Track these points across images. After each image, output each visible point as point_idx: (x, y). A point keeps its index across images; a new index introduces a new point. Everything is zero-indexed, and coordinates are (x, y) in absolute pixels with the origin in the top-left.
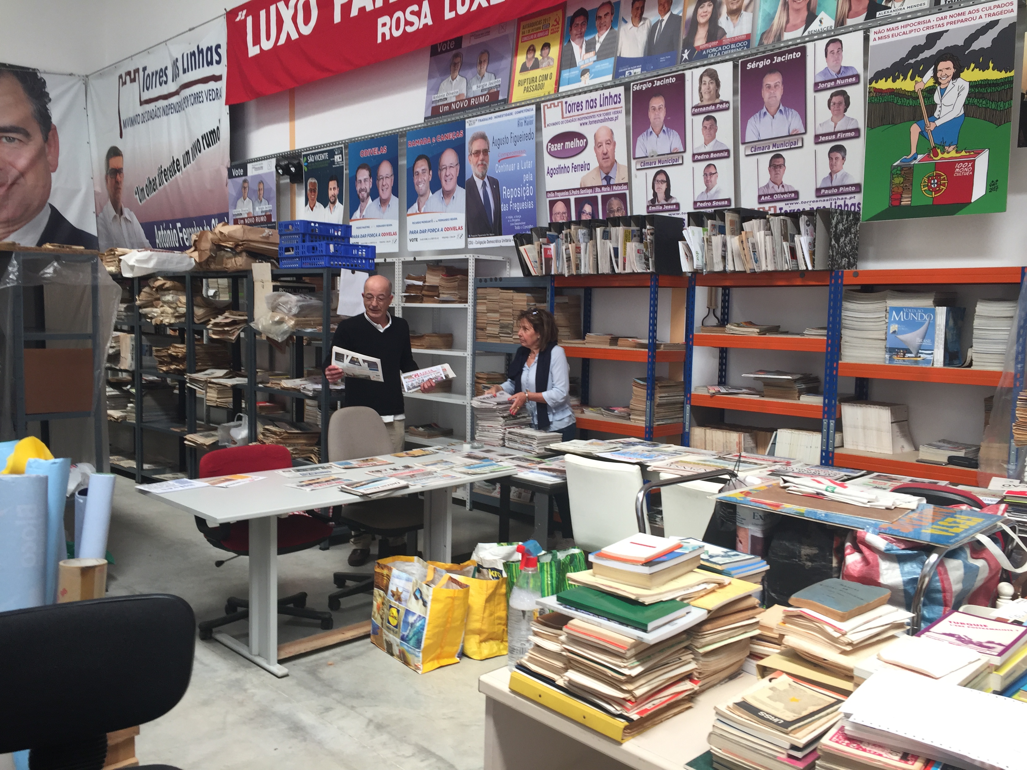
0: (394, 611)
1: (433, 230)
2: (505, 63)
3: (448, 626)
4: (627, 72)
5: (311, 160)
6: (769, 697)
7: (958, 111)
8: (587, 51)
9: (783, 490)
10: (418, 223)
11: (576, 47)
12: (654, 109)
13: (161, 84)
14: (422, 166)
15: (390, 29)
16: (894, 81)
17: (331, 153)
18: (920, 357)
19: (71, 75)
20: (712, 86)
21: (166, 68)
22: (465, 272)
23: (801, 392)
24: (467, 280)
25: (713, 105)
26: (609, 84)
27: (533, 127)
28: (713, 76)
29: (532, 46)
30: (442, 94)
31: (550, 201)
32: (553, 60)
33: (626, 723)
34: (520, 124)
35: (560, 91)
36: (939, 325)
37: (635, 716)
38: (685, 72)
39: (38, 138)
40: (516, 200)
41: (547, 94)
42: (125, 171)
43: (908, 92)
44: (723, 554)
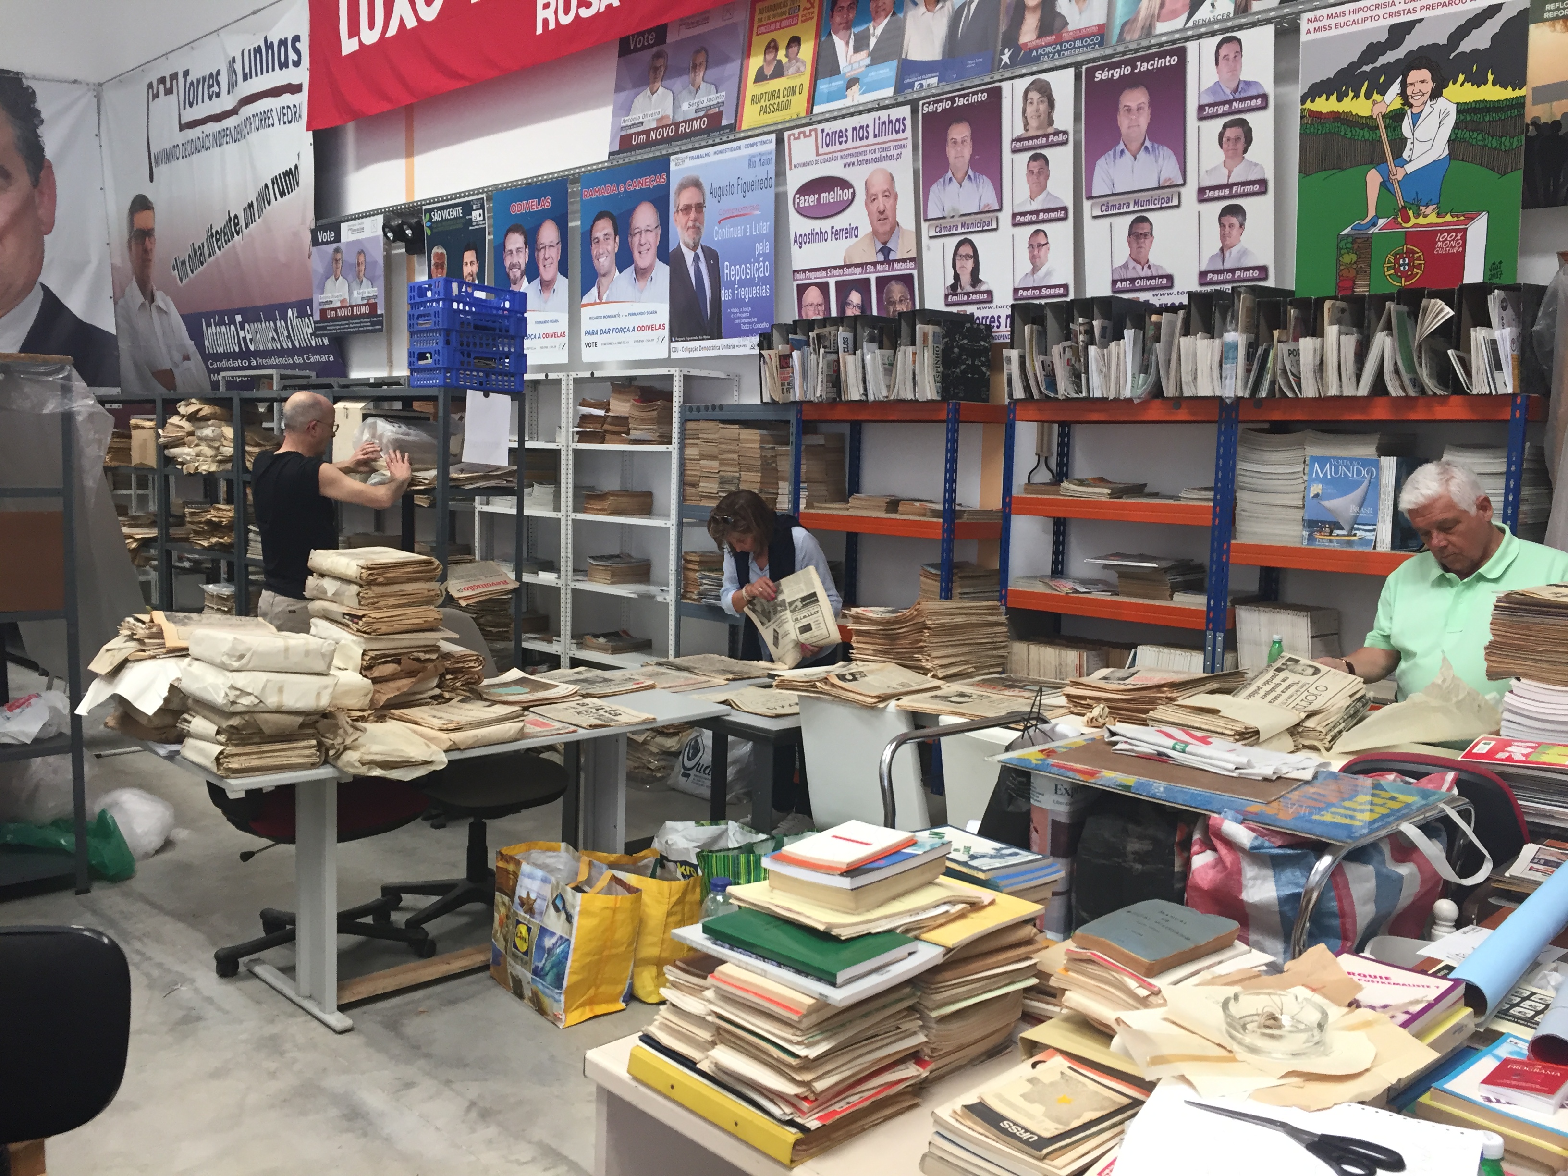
0: (523, 929)
1: (621, 330)
2: (732, 68)
3: (605, 953)
4: (916, 83)
5: (436, 217)
6: (1024, 1096)
7: (1440, 150)
8: (857, 50)
9: (1107, 747)
10: (597, 318)
11: (839, 43)
12: (955, 143)
13: (210, 98)
14: (604, 228)
15: (556, 12)
16: (1340, 99)
17: (467, 208)
18: (1355, 535)
19: (75, 82)
20: (1043, 107)
21: (218, 73)
22: (668, 396)
23: (1176, 588)
24: (671, 409)
25: (1043, 136)
26: (887, 102)
27: (771, 169)
28: (1045, 90)
29: (774, 41)
30: (636, 115)
31: (798, 285)
32: (804, 63)
33: (800, 1135)
34: (752, 164)
35: (815, 112)
36: (1386, 486)
37: (813, 1123)
38: (1002, 84)
39: (23, 180)
40: (743, 283)
41: (794, 117)
42: (157, 233)
43: (1362, 117)
44: (993, 852)
